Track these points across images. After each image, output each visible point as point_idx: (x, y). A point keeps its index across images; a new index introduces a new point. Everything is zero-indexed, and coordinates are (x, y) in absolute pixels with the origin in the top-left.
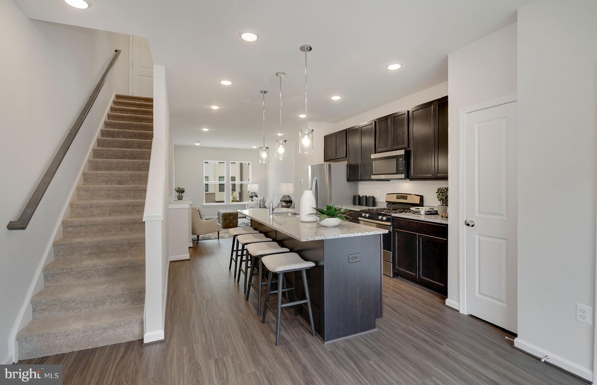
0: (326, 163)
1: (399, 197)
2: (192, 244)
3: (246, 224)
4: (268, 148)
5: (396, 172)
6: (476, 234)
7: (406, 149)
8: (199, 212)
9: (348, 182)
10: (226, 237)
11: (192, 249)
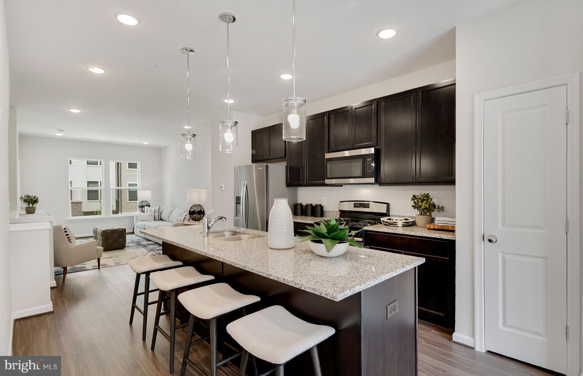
0: (254, 165)
1: (357, 205)
2: (55, 282)
3: (136, 242)
4: (195, 135)
5: (363, 175)
6: (499, 253)
7: (375, 147)
8: (65, 232)
9: (287, 188)
10: (110, 265)
11: (56, 289)
